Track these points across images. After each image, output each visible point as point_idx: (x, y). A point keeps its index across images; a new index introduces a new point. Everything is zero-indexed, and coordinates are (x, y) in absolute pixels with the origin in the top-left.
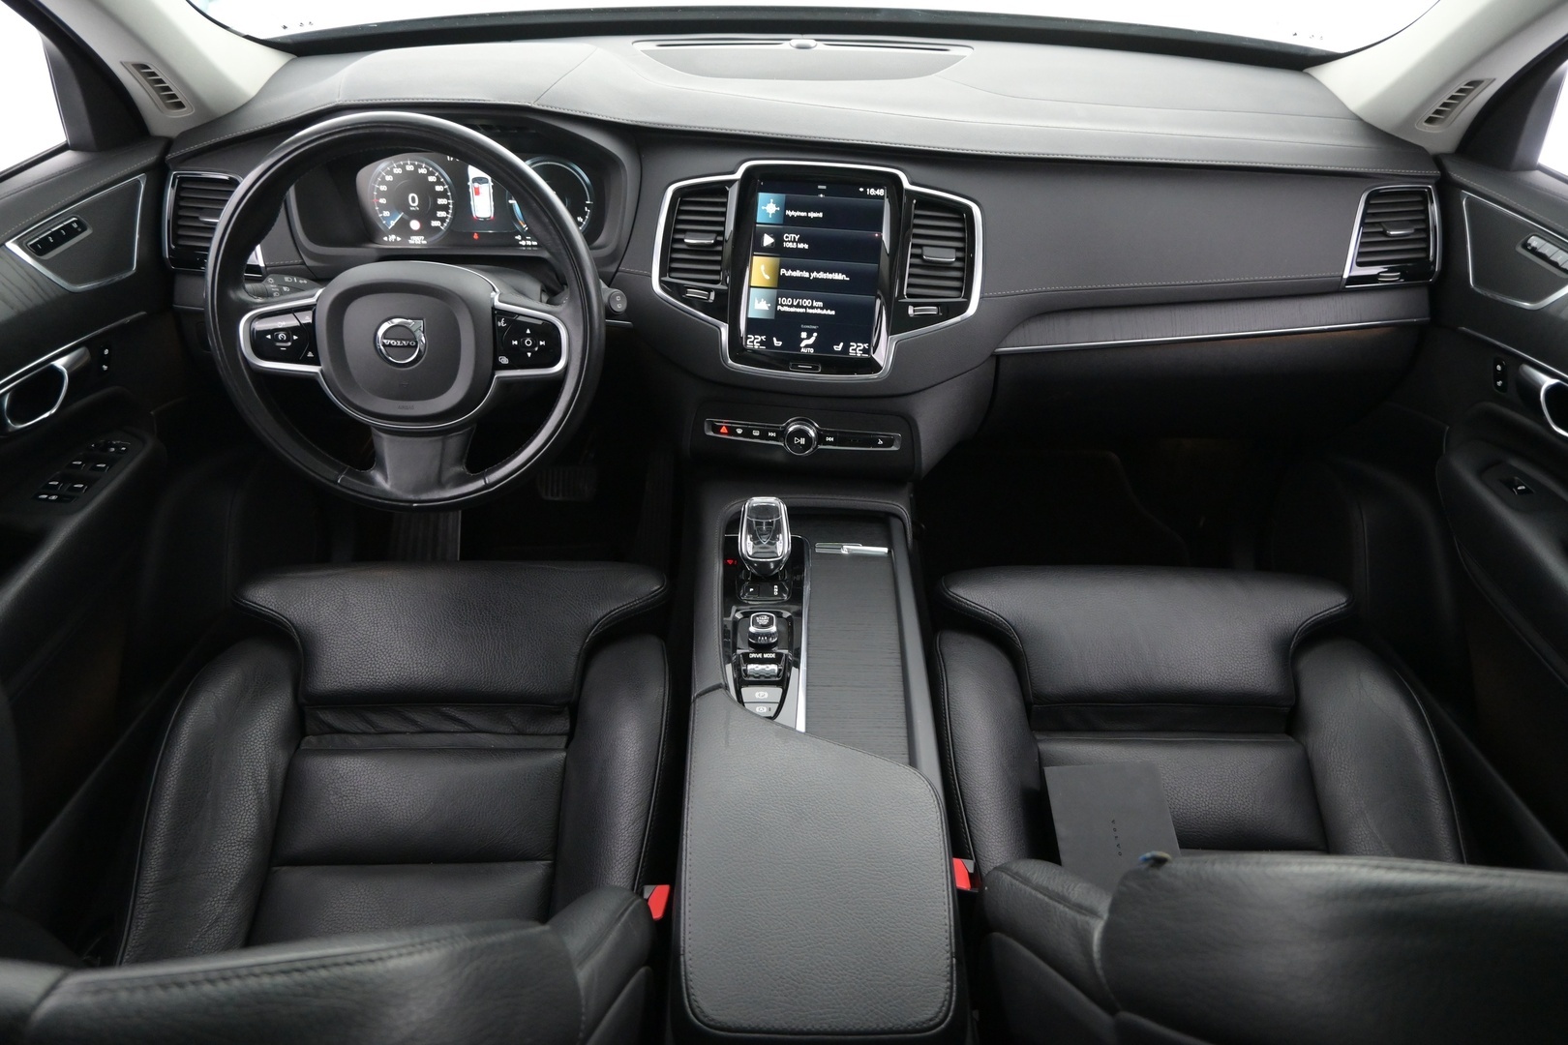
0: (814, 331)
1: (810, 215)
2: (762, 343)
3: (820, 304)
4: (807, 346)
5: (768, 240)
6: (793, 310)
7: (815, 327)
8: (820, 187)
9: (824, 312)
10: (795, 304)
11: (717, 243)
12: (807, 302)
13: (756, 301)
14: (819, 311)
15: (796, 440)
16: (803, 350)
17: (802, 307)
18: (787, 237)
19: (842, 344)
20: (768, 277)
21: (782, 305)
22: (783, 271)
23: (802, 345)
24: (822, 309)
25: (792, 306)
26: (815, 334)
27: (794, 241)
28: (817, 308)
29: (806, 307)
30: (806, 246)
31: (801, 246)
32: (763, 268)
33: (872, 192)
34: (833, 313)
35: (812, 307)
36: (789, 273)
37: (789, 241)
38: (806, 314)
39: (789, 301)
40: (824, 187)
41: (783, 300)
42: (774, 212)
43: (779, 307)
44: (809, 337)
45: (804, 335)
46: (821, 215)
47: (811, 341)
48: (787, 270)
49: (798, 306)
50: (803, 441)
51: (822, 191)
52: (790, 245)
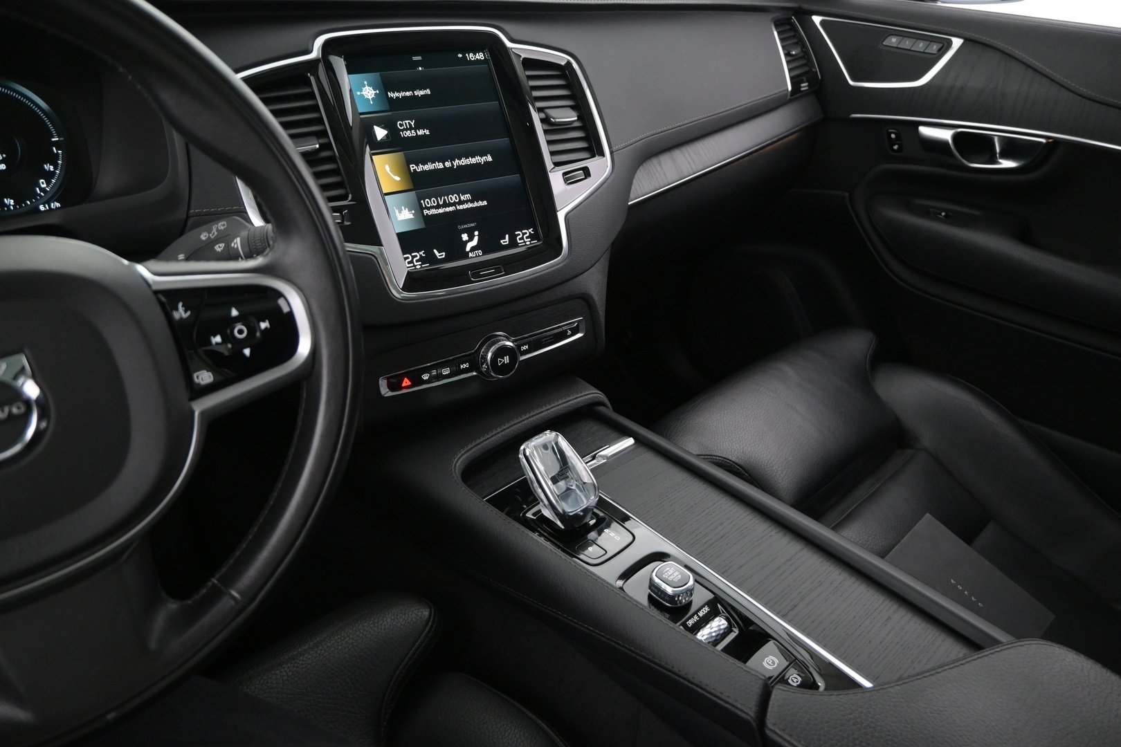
0: (473, 230)
1: (416, 93)
2: (422, 260)
3: (468, 196)
4: (473, 249)
5: (380, 133)
6: (441, 211)
7: (473, 225)
8: (415, 58)
9: (476, 204)
10: (441, 203)
11: (324, 147)
12: (453, 198)
13: (397, 211)
14: (470, 205)
15: (500, 362)
16: (470, 255)
17: (450, 205)
18: (401, 125)
19: (507, 236)
20: (398, 179)
21: (429, 209)
22: (413, 167)
23: (468, 249)
24: (472, 201)
25: (438, 207)
26: (476, 233)
27: (411, 129)
28: (467, 202)
29: (454, 204)
30: (427, 132)
31: (421, 132)
32: (387, 168)
33: (471, 56)
34: (485, 203)
35: (461, 203)
36: (420, 168)
37: (407, 129)
38: (457, 211)
39: (432, 202)
40: (419, 58)
41: (427, 202)
42: (373, 96)
43: (426, 212)
44: (471, 239)
45: (465, 237)
46: (428, 92)
47: (475, 242)
48: (417, 165)
49: (446, 205)
50: (507, 360)
51: (418, 63)
52: (408, 134)
